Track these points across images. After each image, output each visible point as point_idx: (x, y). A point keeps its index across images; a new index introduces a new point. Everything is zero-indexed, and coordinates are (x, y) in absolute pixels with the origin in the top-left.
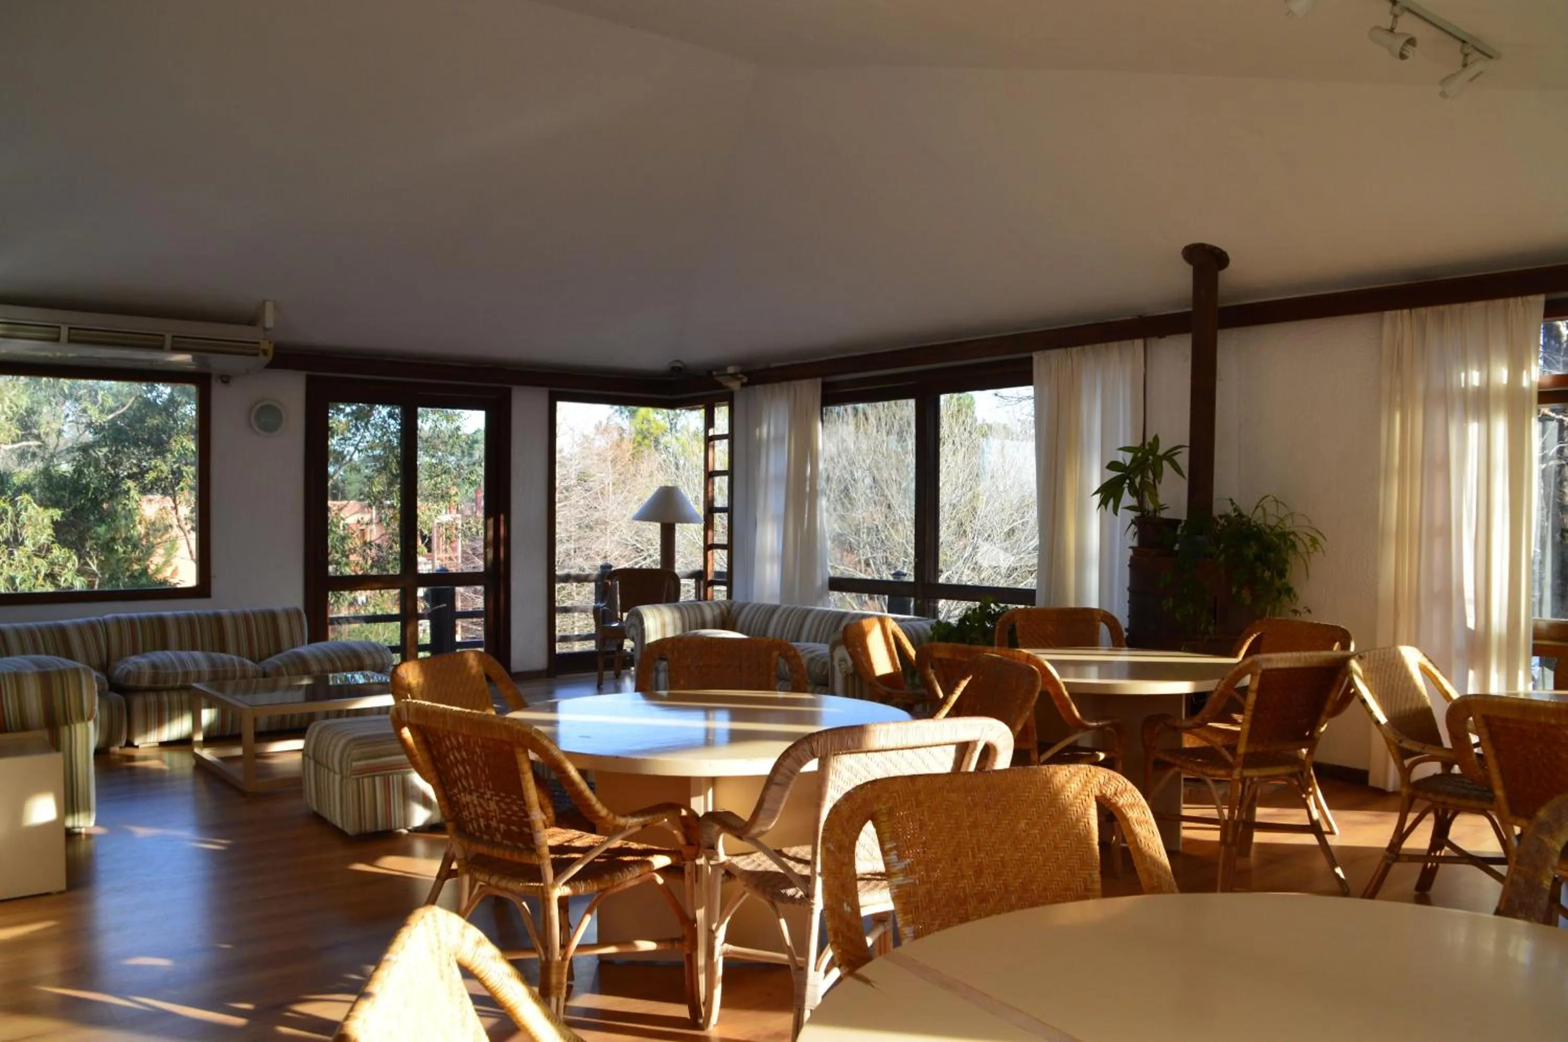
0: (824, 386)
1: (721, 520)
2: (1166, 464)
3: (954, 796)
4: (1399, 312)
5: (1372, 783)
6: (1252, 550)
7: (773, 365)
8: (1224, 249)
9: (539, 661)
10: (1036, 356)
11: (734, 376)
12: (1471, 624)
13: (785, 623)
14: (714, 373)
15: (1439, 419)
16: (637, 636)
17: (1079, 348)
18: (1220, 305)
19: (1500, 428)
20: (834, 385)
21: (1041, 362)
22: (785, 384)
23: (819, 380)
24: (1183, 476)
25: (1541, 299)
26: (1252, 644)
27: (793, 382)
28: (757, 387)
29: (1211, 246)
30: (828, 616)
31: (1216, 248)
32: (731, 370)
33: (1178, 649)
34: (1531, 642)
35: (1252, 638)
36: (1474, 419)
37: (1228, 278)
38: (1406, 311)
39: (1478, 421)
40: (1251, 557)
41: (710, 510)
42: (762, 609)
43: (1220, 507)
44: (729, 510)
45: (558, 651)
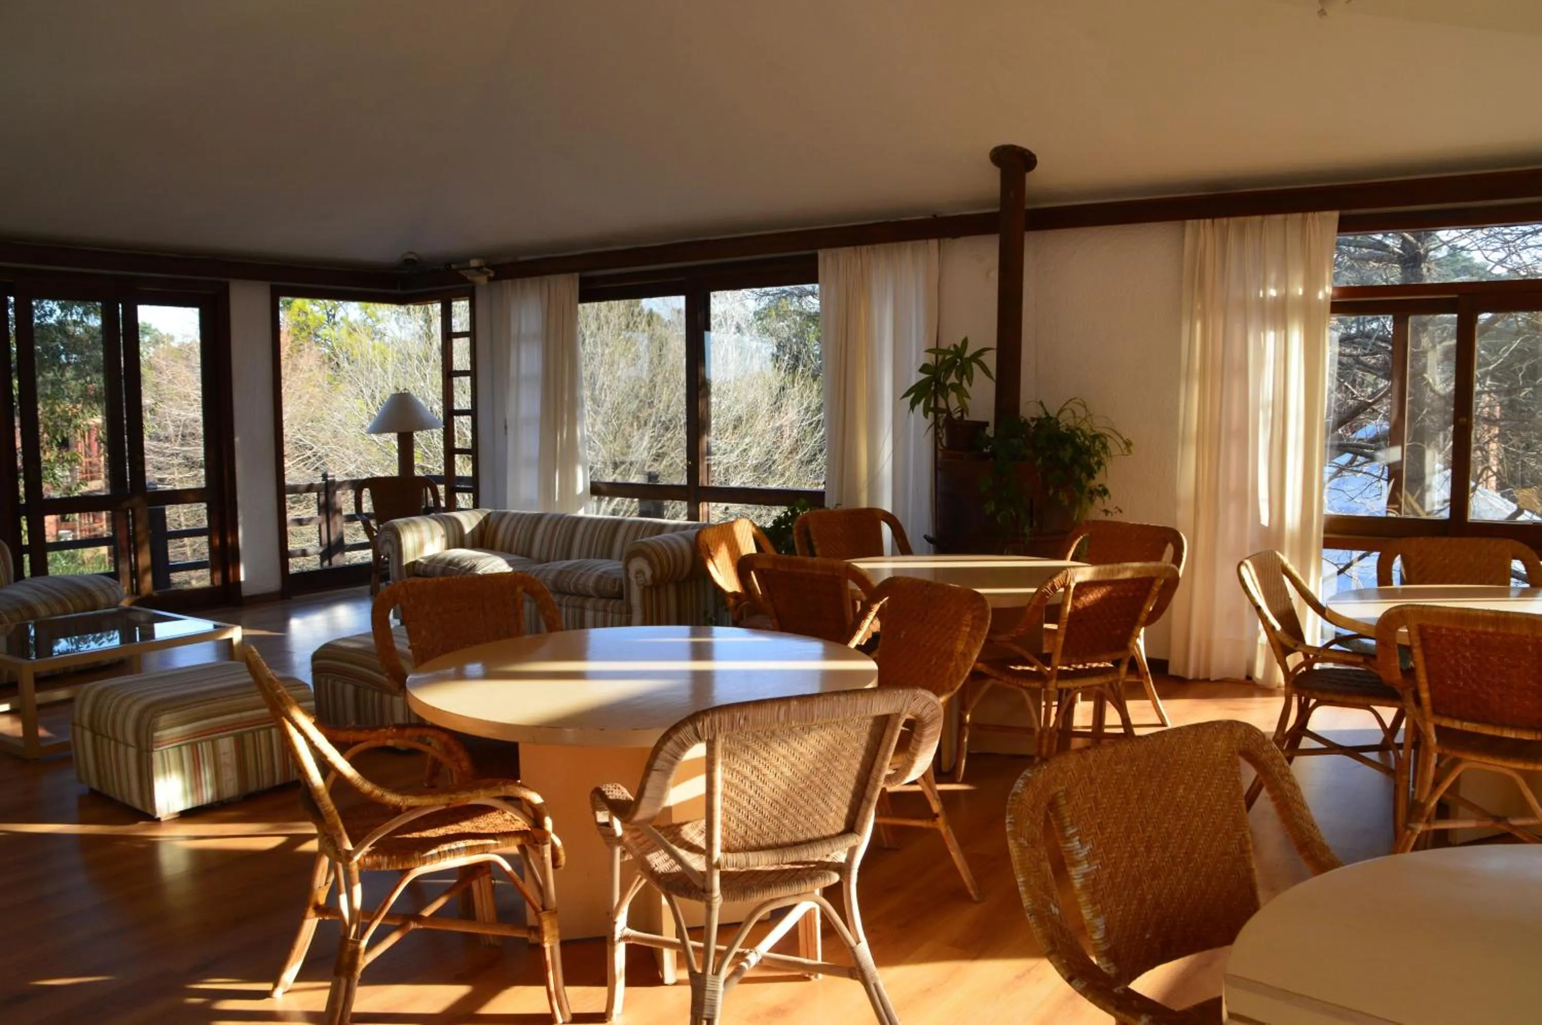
0: (583, 281)
1: (463, 424)
2: (974, 365)
3: (1120, 768)
4: (1202, 221)
5: (1171, 671)
6: (1067, 454)
7: (522, 258)
8: (1034, 152)
9: (273, 583)
10: (821, 254)
11: (478, 269)
12: (1265, 521)
13: (553, 534)
14: (454, 266)
15: (1237, 329)
16: (393, 551)
17: (870, 247)
18: (1028, 207)
19: (1296, 337)
20: (592, 280)
21: (827, 260)
22: (537, 279)
23: (577, 275)
24: (992, 378)
25: (1336, 214)
26: (1078, 545)
27: (547, 277)
28: (504, 282)
29: (1021, 148)
30: (601, 525)
31: (1026, 150)
32: (474, 263)
33: (1001, 553)
34: (1322, 535)
35: (1079, 540)
36: (1271, 329)
37: (1035, 180)
38: (1208, 221)
39: (1275, 331)
40: (1067, 460)
41: (450, 413)
42: (523, 519)
43: (1028, 409)
44: (472, 412)
45: (293, 570)
